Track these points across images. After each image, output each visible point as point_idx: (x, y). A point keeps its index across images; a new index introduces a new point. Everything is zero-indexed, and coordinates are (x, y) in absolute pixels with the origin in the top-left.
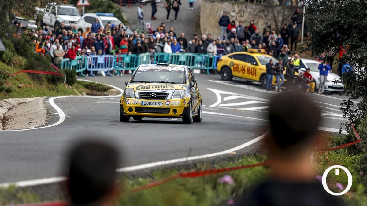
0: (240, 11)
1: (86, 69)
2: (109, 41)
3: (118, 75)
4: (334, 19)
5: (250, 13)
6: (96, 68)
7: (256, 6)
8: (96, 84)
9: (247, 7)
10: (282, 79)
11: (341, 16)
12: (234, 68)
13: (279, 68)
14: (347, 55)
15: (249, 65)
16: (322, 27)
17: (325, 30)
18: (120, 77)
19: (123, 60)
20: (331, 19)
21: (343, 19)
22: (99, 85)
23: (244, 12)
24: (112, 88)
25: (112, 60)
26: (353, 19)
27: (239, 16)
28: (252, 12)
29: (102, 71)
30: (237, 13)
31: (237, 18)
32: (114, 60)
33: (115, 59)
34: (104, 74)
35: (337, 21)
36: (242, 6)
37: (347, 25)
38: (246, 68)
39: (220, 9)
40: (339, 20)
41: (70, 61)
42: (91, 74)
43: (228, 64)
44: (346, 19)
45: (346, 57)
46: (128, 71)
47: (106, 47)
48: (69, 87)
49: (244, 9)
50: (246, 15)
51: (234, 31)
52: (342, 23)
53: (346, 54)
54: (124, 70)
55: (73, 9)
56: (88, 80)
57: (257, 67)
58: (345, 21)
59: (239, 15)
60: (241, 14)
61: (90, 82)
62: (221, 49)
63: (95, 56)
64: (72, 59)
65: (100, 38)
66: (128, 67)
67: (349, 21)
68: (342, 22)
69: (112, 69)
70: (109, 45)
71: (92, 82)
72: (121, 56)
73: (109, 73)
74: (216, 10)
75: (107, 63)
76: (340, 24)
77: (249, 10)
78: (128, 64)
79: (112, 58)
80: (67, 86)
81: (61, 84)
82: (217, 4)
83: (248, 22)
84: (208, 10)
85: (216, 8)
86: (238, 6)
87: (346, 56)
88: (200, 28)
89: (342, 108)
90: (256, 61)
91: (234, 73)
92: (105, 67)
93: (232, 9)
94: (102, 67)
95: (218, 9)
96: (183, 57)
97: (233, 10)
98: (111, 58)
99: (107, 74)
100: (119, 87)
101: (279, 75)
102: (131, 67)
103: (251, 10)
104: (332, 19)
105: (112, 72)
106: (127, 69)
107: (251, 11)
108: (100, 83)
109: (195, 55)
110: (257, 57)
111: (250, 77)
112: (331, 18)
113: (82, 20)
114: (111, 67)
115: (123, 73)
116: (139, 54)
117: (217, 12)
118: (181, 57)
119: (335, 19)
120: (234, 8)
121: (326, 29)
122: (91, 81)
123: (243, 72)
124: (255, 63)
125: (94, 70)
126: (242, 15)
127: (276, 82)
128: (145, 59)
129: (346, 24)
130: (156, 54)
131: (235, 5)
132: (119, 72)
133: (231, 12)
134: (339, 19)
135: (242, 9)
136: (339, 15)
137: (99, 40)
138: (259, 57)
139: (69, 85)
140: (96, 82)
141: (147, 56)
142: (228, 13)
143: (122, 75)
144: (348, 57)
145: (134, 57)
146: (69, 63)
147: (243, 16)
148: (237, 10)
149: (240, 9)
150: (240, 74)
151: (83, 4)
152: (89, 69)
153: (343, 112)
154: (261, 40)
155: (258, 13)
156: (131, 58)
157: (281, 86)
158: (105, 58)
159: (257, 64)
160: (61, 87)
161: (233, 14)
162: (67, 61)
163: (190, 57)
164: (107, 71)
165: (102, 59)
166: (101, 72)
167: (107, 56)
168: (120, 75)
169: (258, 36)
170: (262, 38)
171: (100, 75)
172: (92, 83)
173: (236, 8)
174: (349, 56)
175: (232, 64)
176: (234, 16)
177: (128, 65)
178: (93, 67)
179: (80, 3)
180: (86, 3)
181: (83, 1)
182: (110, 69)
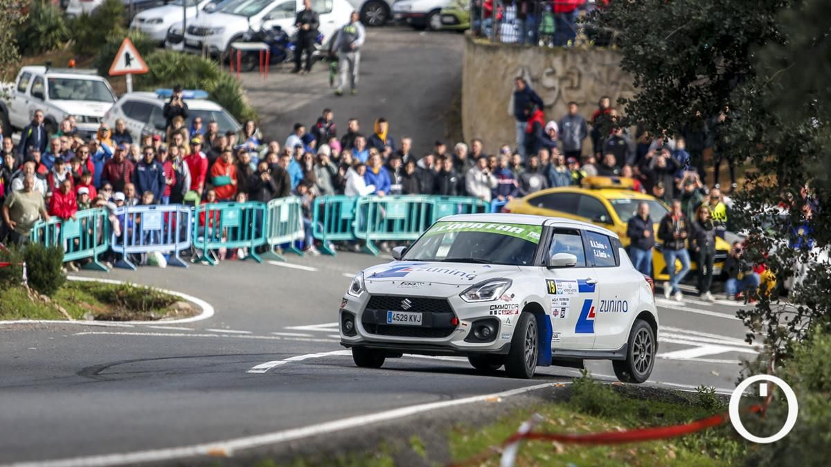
0: (569, 73)
1: (110, 247)
2: (181, 164)
3: (206, 263)
4: (699, 15)
5: (598, 77)
6: (137, 244)
7: (613, 58)
8: (135, 289)
9: (589, 60)
10: (684, 264)
11: (724, 5)
13: (674, 230)
14: (745, 132)
16: (662, 42)
17: (672, 54)
18: (210, 267)
19: (219, 219)
20: (689, 17)
21: (728, 15)
22: (143, 293)
23: (580, 75)
24: (180, 299)
25: (186, 221)
26: (761, 14)
27: (567, 89)
28: (604, 75)
29: (158, 252)
30: (562, 79)
31: (560, 92)
32: (192, 220)
33: (194, 216)
34: (162, 262)
35: (709, 21)
36: (574, 60)
37: (742, 33)
39: (511, 70)
40: (715, 16)
41: (60, 225)
42: (126, 263)
44: (738, 15)
45: (744, 138)
46: (236, 250)
47: (169, 182)
48: (43, 299)
49: (581, 68)
50: (588, 84)
51: (552, 129)
52: (727, 26)
53: (741, 129)
54: (223, 250)
55: (94, 82)
56: (111, 278)
58: (736, 19)
59: (567, 84)
60: (572, 82)
61: (116, 285)
62: (507, 181)
63: (134, 209)
64: (63, 218)
65: (152, 156)
66: (235, 238)
67: (748, 22)
68: (727, 23)
69: (186, 245)
70: (179, 177)
71: (124, 283)
72: (214, 207)
73: (177, 256)
74: (502, 73)
75: (171, 230)
76: (719, 30)
77: (595, 69)
78: (235, 230)
79: (187, 213)
80: (33, 296)
81: (14, 290)
82: (505, 57)
83: (593, 104)
84: (479, 74)
85: (502, 67)
86: (564, 59)
87: (742, 137)
88: (461, 127)
89: (743, 312)
90: (607, 213)
92: (165, 242)
93: (546, 67)
94: (156, 242)
95: (507, 68)
96: (397, 206)
97: (549, 70)
98: (184, 215)
99: (173, 261)
100: (200, 298)
101: (674, 249)
102: (242, 238)
103: (599, 68)
104: (693, 15)
105: (188, 253)
106: (233, 245)
107: (600, 73)
108: (146, 287)
109: (433, 200)
110: (609, 200)
112: (690, 11)
113: (116, 111)
114: (183, 239)
115: (220, 259)
116: (266, 203)
117: (504, 77)
118: (393, 206)
119: (703, 16)
120: (551, 66)
121: (678, 51)
122: (119, 282)
124: (603, 218)
125: (134, 249)
126: (576, 84)
127: (665, 271)
128: (284, 217)
129: (738, 32)
130: (318, 201)
131: (555, 55)
132: (206, 256)
133: (544, 76)
134: (717, 13)
135: (573, 67)
136: (715, 3)
137: (150, 161)
138: (616, 200)
139: (40, 293)
140: (135, 285)
141: (291, 205)
142: (535, 80)
143: (216, 262)
144: (747, 139)
145: (251, 211)
146: (57, 230)
147: (578, 88)
148: (560, 71)
149: (568, 67)
151: (128, 68)
152: (116, 249)
153: (746, 325)
154: (630, 153)
155: (619, 77)
156: (243, 212)
157: (680, 283)
158: (166, 214)
159: (609, 221)
160: (15, 299)
161: (549, 82)
162: (51, 226)
163: (419, 205)
164: (173, 253)
165: (156, 217)
166: (154, 256)
167: (173, 208)
168: (211, 264)
169: (621, 142)
170: (633, 149)
171: (152, 263)
172: (122, 288)
173: (557, 62)
174: (750, 134)
176: (553, 89)
177: (235, 234)
178: (130, 243)
179: (119, 66)
180: (137, 65)
181: (128, 60)
182: (180, 246)
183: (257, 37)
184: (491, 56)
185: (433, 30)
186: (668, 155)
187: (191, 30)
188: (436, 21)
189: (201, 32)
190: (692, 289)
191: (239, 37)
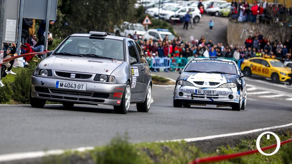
0: (256, 29)
3: (173, 71)
5: (263, 31)
6: (158, 66)
7: (266, 26)
9: (261, 27)
12: (253, 68)
15: (263, 66)
18: (174, 73)
19: (177, 61)
23: (259, 30)
24: (170, 80)
29: (162, 69)
32: (170, 61)
38: (262, 69)
42: (155, 71)
43: (249, 65)
49: (259, 28)
54: (177, 68)
55: (140, 26)
56: (153, 74)
57: (269, 68)
59: (255, 32)
62: (243, 55)
63: (158, 58)
69: (169, 67)
71: (156, 75)
75: (166, 63)
77: (262, 29)
78: (180, 64)
79: (169, 59)
84: (233, 28)
85: (239, 27)
86: (255, 26)
88: (227, 41)
90: (268, 64)
91: (253, 72)
92: (164, 66)
93: (250, 28)
94: (162, 66)
99: (165, 71)
102: (181, 66)
103: (264, 29)
105: (169, 69)
106: (179, 67)
110: (270, 61)
111: (264, 75)
113: (147, 33)
116: (187, 58)
123: (259, 71)
131: (253, 25)
133: (250, 30)
137: (161, 47)
138: (272, 61)
143: (175, 71)
145: (184, 60)
150: (257, 73)
151: (147, 23)
152: (153, 67)
155: (268, 31)
156: (182, 60)
158: (165, 60)
159: (269, 66)
164: (166, 69)
165: (162, 60)
173: (253, 27)
175: (251, 66)
178: (156, 66)
179: (145, 22)
180: (149, 22)
181: (147, 21)
182: (167, 67)
183: (177, 16)
184: (236, 24)
185: (216, 16)
186: (281, 50)
187: (161, 14)
188: (217, 14)
189: (164, 15)
190: (288, 83)
191: (173, 16)
